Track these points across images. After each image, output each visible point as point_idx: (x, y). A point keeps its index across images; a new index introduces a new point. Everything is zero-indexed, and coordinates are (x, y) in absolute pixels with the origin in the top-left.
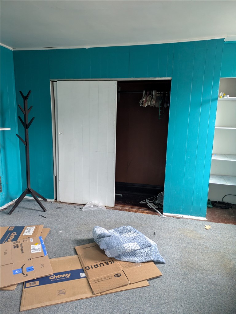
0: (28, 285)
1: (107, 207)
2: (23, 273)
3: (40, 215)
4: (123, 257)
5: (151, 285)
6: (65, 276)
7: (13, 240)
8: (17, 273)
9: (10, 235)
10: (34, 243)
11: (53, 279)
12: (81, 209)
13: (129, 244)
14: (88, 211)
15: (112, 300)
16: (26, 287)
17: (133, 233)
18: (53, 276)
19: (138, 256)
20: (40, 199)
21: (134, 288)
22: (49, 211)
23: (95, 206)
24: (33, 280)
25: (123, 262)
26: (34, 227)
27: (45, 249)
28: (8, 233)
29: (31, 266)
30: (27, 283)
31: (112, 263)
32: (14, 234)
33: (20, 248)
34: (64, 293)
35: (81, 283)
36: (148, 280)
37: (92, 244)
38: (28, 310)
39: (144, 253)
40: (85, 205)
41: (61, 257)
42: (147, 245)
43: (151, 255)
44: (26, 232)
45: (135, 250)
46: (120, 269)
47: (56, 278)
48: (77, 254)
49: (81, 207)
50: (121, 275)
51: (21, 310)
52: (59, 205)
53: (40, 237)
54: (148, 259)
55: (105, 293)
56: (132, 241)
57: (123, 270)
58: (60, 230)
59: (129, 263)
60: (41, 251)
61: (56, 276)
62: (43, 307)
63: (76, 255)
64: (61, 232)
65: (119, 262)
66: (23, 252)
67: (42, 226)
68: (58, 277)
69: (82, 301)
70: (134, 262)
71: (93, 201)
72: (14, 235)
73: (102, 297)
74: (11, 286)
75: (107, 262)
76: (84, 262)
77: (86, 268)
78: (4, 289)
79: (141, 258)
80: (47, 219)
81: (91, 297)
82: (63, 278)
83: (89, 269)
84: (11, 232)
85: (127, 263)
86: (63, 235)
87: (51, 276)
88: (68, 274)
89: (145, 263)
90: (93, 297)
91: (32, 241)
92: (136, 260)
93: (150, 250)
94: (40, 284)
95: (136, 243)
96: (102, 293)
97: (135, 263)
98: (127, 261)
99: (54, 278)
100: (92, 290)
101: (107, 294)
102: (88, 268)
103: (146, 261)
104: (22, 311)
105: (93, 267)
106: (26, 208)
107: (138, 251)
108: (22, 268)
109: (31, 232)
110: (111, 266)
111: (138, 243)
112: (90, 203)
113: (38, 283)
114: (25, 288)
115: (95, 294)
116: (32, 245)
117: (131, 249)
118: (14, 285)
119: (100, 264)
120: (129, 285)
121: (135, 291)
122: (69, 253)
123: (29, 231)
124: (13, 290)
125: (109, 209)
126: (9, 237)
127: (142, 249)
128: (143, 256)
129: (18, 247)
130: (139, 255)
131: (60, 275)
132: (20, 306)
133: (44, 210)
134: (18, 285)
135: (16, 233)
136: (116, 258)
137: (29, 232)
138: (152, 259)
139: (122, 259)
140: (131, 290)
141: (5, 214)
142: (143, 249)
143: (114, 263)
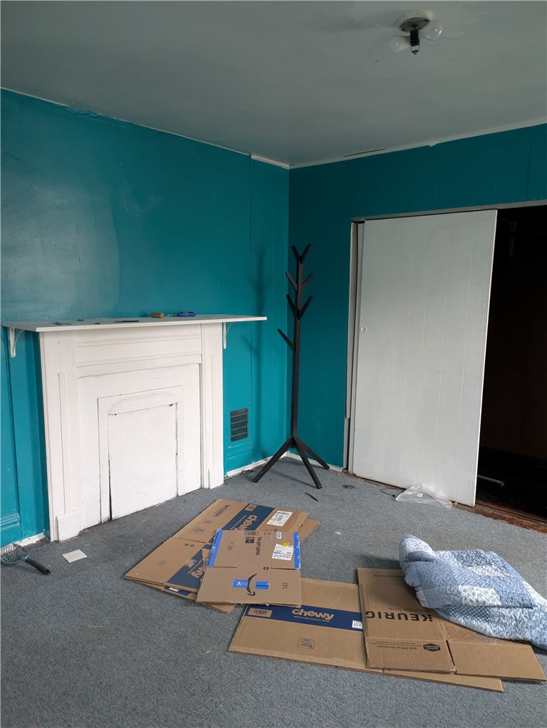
0: (252, 612)
1: (456, 504)
2: (248, 589)
3: (307, 494)
4: (455, 615)
5: (508, 692)
6: (323, 617)
7: (249, 528)
8: (239, 586)
9: (246, 518)
10: (281, 542)
11: (298, 615)
12: (394, 496)
13: (475, 588)
14: (408, 503)
15: (404, 691)
16: (249, 614)
17: (496, 570)
18: (300, 609)
19: (494, 622)
20: (312, 462)
21: (462, 686)
22: (326, 490)
23: (427, 495)
24: (262, 606)
25: (453, 625)
26: (291, 513)
27: (299, 557)
28: (244, 514)
29: (265, 581)
30: (251, 609)
31: (428, 620)
32: (253, 518)
33: (255, 544)
34: (311, 646)
35: (349, 638)
36: (505, 680)
37: (395, 572)
38: (242, 653)
39: (511, 618)
40: (405, 489)
41: (325, 580)
42: (521, 601)
43: (527, 628)
44: (274, 520)
45: (486, 604)
46: (442, 638)
47: (305, 615)
48: (358, 583)
49: (394, 492)
50: (439, 649)
51: (229, 650)
52: (349, 481)
53: (296, 534)
54: (518, 635)
55: (392, 672)
56: (484, 584)
57: (447, 641)
58: (338, 529)
59: (468, 631)
60: (290, 559)
61: (305, 612)
62: (268, 657)
63: (355, 585)
64: (339, 533)
65: (443, 623)
66: (258, 553)
67: (304, 515)
68: (309, 613)
69: (341, 671)
70: (482, 632)
71: (424, 485)
72: (252, 520)
73: (385, 678)
74: (224, 604)
75: (417, 616)
76: (366, 601)
77: (367, 613)
78: (213, 606)
79: (502, 629)
80: (318, 504)
81: (363, 671)
82: (318, 618)
83: (373, 616)
84: (249, 514)
85: (464, 630)
86: (340, 539)
87: (295, 608)
88: (328, 615)
89: (508, 642)
90: (367, 672)
91: (279, 537)
92: (485, 630)
93: (527, 615)
94: (272, 617)
95: (493, 590)
96: (387, 672)
97: (482, 634)
98: (464, 624)
99: (300, 614)
100: (367, 658)
101: (396, 676)
102: (370, 615)
103: (512, 637)
104: (231, 652)
105: (383, 615)
106: (287, 476)
107: (496, 609)
108: (250, 579)
109: (282, 521)
110: (422, 624)
111: (498, 592)
112: (416, 486)
113: (269, 613)
114: (246, 615)
115: (371, 668)
116: (277, 545)
117: (477, 601)
118: (230, 604)
119: (399, 615)
120: (452, 675)
121: (462, 691)
122: (344, 577)
123: (280, 519)
124: (226, 612)
125: (461, 509)
126: (243, 521)
127: (507, 608)
128: (506, 624)
129: (252, 542)
130: (496, 620)
131: (313, 612)
132: (230, 643)
133: (318, 486)
134: (236, 607)
135: (256, 517)
136: (440, 613)
137: (278, 519)
138: (528, 636)
139: (451, 618)
140: (455, 687)
141: (247, 481)
142: (509, 610)
143: (431, 621)
